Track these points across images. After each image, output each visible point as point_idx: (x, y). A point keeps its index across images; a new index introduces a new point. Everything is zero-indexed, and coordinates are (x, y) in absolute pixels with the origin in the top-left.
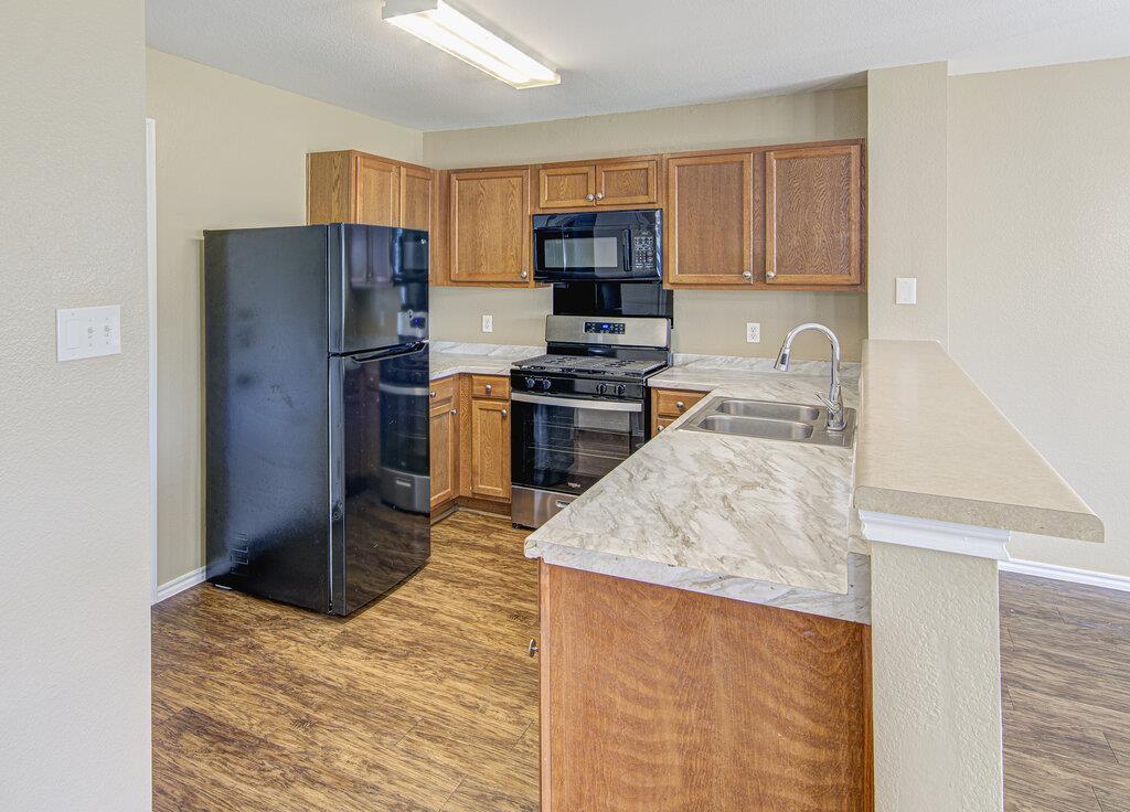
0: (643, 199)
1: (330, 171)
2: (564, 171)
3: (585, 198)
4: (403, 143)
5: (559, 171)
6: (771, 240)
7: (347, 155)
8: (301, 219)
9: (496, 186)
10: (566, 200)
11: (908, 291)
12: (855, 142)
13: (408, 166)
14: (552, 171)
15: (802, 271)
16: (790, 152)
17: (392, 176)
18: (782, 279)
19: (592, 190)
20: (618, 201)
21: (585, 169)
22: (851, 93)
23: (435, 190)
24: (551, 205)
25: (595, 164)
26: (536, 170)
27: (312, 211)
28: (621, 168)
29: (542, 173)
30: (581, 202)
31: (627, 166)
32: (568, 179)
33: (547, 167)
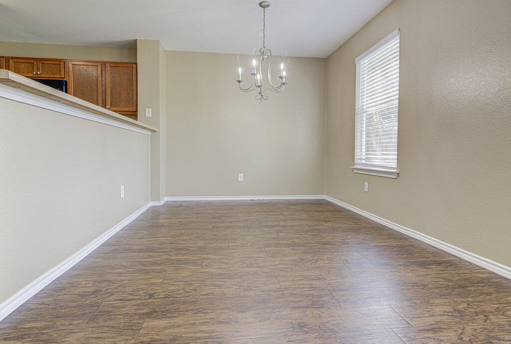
0: (58, 76)
2: (22, 61)
3: (32, 73)
5: (19, 60)
6: (108, 95)
10: (23, 73)
11: (149, 113)
12: (134, 63)
14: (16, 60)
16: (114, 64)
18: (112, 109)
19: (35, 70)
20: (52, 76)
21: (32, 61)
25: (37, 59)
28: (49, 62)
29: (11, 61)
30: (30, 75)
31: (51, 62)
32: (23, 64)
33: (12, 58)
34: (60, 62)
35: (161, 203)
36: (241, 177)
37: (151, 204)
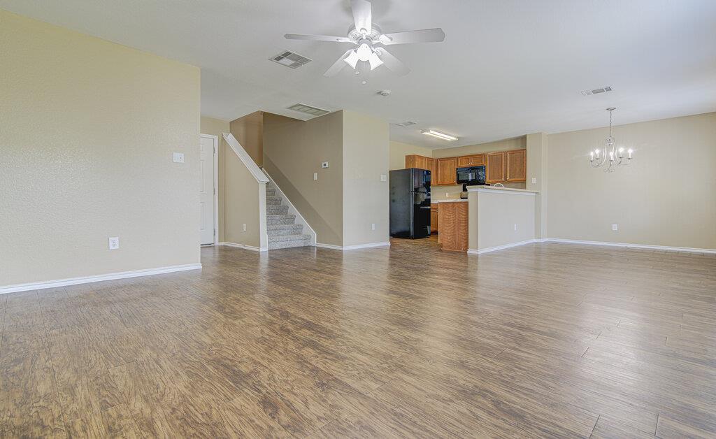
1: (410, 159)
2: (464, 158)
4: (428, 153)
6: (508, 171)
7: (414, 156)
8: (404, 167)
9: (449, 162)
10: (464, 164)
11: (534, 181)
12: (524, 149)
13: (428, 158)
15: (515, 178)
16: (512, 152)
17: (424, 160)
18: (511, 180)
19: (470, 162)
20: (478, 164)
21: (468, 157)
22: (523, 139)
23: (434, 163)
24: (461, 166)
26: (457, 158)
27: (406, 166)
30: (467, 165)
31: (477, 156)
33: (460, 157)
34: (482, 156)
37: (535, 241)
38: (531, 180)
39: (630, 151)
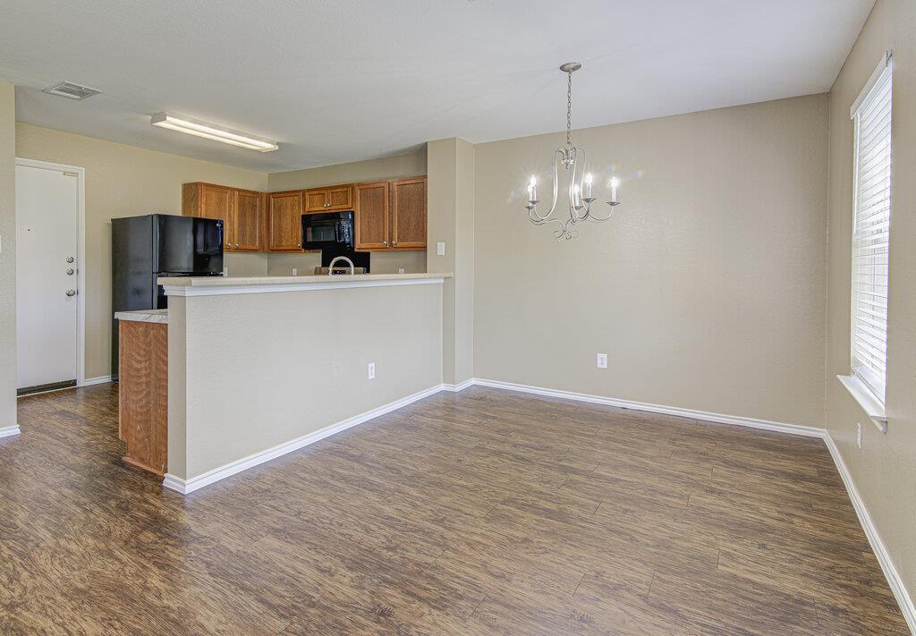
0: (345, 206)
1: (191, 192)
2: (315, 192)
3: (323, 206)
5: (313, 193)
6: (395, 226)
7: (197, 184)
8: (179, 212)
9: (288, 201)
10: (316, 207)
11: (441, 249)
12: (424, 177)
13: (239, 190)
14: (310, 193)
15: (407, 241)
16: (402, 182)
17: (228, 195)
18: (400, 244)
19: (325, 202)
20: (340, 207)
21: (323, 192)
24: (311, 210)
25: (327, 189)
26: (304, 192)
27: (184, 208)
29: (307, 194)
30: (322, 208)
31: (339, 190)
32: (317, 197)
33: (308, 190)
34: (348, 189)
35: (458, 388)
36: (602, 361)
37: (443, 387)
38: (437, 248)
39: (614, 183)
